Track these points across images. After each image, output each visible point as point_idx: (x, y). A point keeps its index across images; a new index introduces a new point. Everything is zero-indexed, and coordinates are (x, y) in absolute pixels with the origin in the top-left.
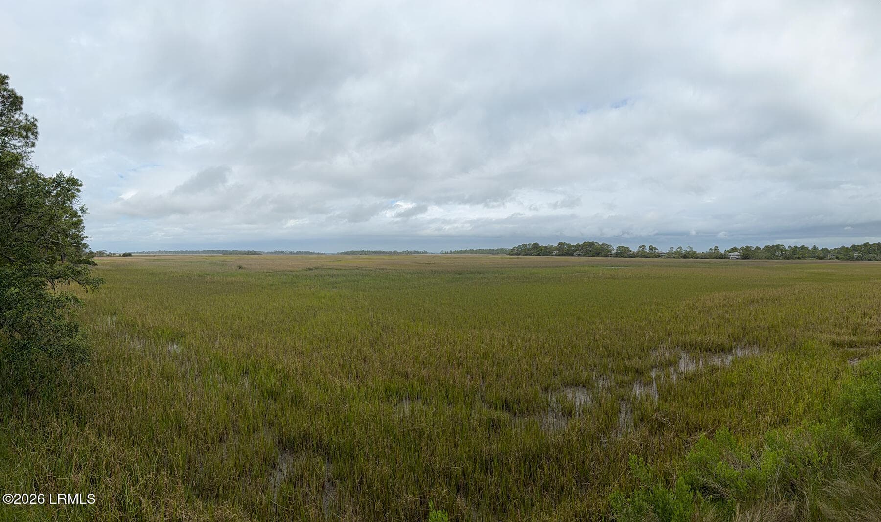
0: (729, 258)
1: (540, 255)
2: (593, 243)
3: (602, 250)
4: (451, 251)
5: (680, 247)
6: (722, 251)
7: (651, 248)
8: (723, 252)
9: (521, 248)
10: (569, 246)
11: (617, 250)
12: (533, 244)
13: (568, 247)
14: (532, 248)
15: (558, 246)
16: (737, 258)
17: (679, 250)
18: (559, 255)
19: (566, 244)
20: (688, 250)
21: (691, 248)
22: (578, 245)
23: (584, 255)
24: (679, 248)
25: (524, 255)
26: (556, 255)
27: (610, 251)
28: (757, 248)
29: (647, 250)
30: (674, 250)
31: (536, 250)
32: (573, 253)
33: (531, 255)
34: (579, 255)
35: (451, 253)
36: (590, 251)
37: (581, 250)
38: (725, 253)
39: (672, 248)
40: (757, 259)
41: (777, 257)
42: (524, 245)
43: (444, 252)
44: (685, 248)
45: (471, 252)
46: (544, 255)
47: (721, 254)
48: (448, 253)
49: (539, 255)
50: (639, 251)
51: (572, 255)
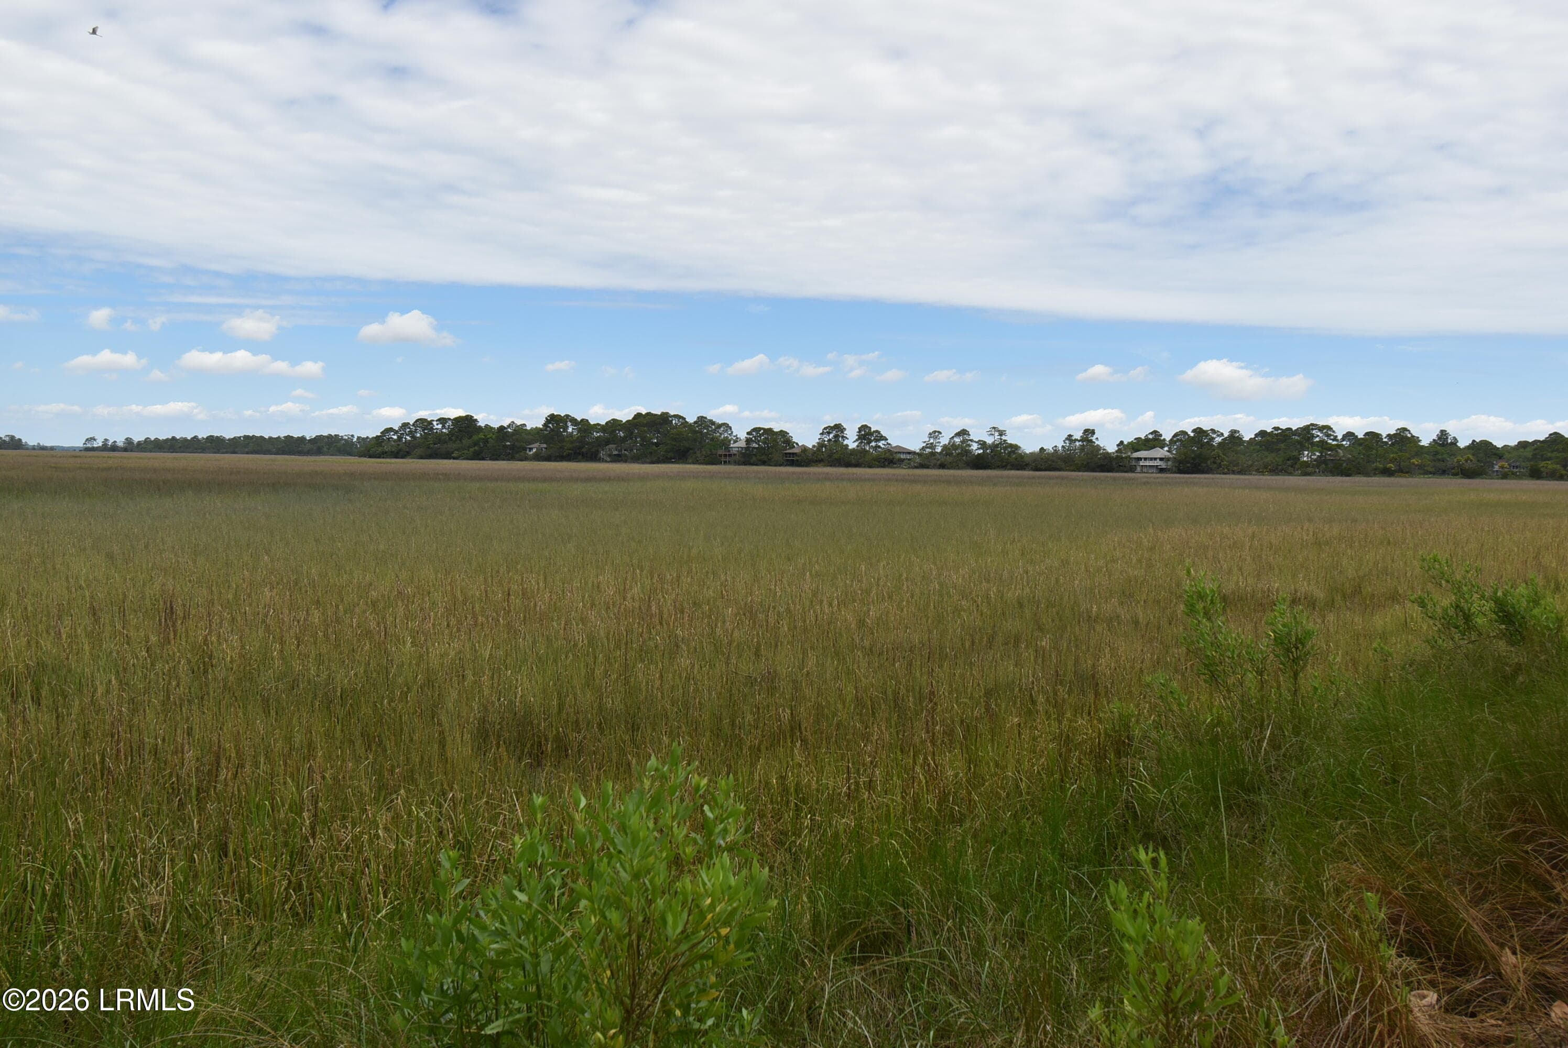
0: (1132, 469)
1: (483, 459)
2: (665, 418)
3: (695, 440)
4: (129, 441)
5: (963, 432)
6: (1108, 443)
7: (865, 434)
8: (1111, 448)
9: (411, 433)
10: (584, 426)
11: (748, 441)
12: (456, 419)
13: (579, 430)
14: (451, 433)
15: (545, 425)
16: (1162, 470)
17: (958, 440)
18: (548, 459)
19: (574, 421)
20: (989, 440)
21: (1002, 433)
22: (614, 424)
23: (636, 459)
24: (958, 434)
25: (421, 457)
26: (538, 457)
27: (725, 443)
28: (1234, 437)
29: (851, 442)
30: (944, 440)
31: (466, 442)
32: (597, 452)
33: (448, 456)
34: (617, 459)
35: (130, 446)
36: (657, 445)
37: (623, 440)
38: (1119, 451)
39: (935, 434)
40: (1234, 473)
41: (1306, 470)
42: (424, 423)
43: (99, 443)
44: (980, 434)
45: (215, 444)
46: (495, 457)
47: (1107, 455)
48: (114, 448)
49: (477, 456)
50: (821, 445)
51: (593, 457)
